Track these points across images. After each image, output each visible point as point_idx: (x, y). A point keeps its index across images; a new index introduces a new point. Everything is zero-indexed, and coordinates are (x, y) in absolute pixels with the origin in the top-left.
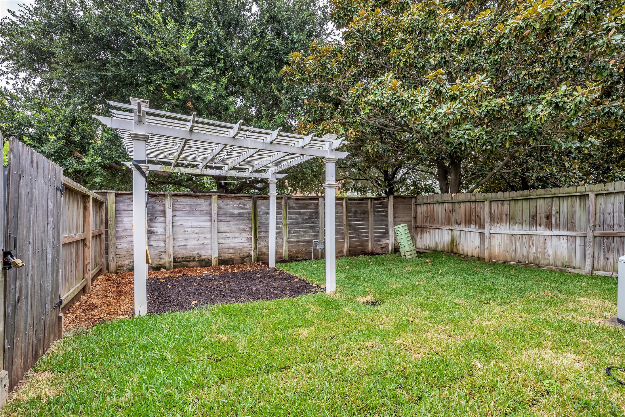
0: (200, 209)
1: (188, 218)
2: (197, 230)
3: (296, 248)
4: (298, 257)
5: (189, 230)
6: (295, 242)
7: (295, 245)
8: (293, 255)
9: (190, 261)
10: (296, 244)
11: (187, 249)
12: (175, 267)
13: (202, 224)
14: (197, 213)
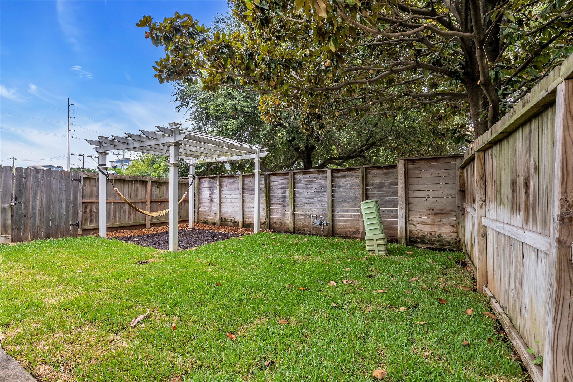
0: (234, 185)
1: (228, 192)
2: (233, 200)
3: (304, 221)
4: (305, 231)
5: (229, 200)
6: (302, 215)
7: (302, 219)
8: (300, 228)
9: (229, 222)
10: (303, 217)
11: (228, 213)
12: (221, 225)
13: (235, 196)
14: (233, 189)
